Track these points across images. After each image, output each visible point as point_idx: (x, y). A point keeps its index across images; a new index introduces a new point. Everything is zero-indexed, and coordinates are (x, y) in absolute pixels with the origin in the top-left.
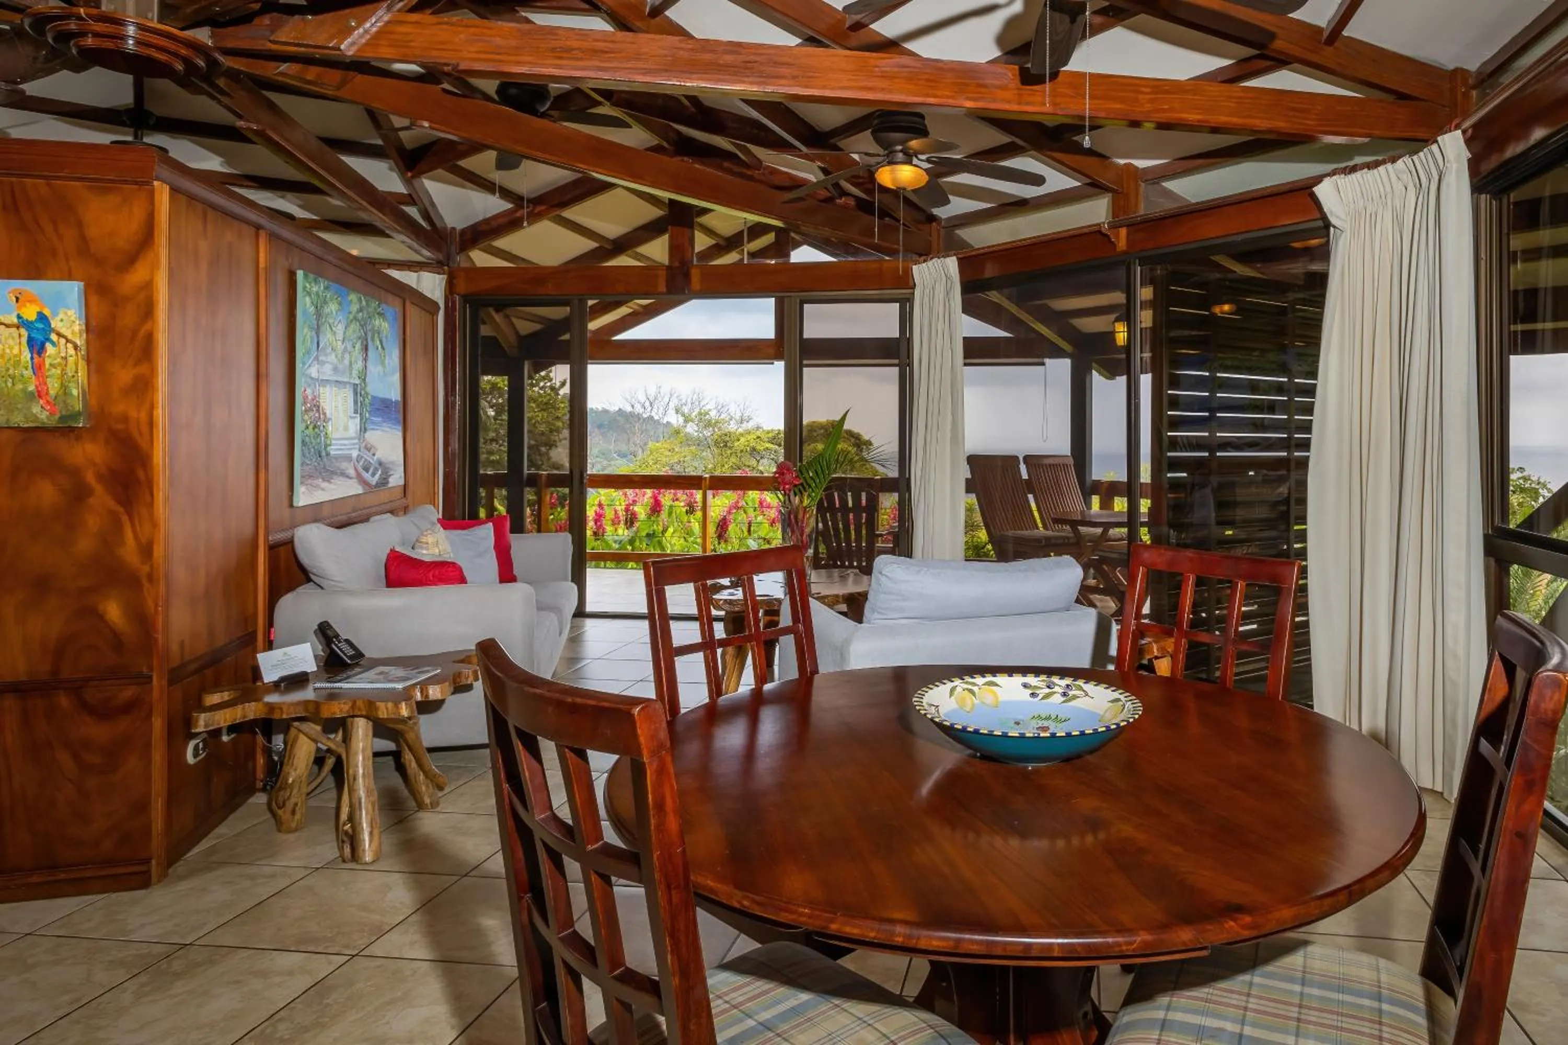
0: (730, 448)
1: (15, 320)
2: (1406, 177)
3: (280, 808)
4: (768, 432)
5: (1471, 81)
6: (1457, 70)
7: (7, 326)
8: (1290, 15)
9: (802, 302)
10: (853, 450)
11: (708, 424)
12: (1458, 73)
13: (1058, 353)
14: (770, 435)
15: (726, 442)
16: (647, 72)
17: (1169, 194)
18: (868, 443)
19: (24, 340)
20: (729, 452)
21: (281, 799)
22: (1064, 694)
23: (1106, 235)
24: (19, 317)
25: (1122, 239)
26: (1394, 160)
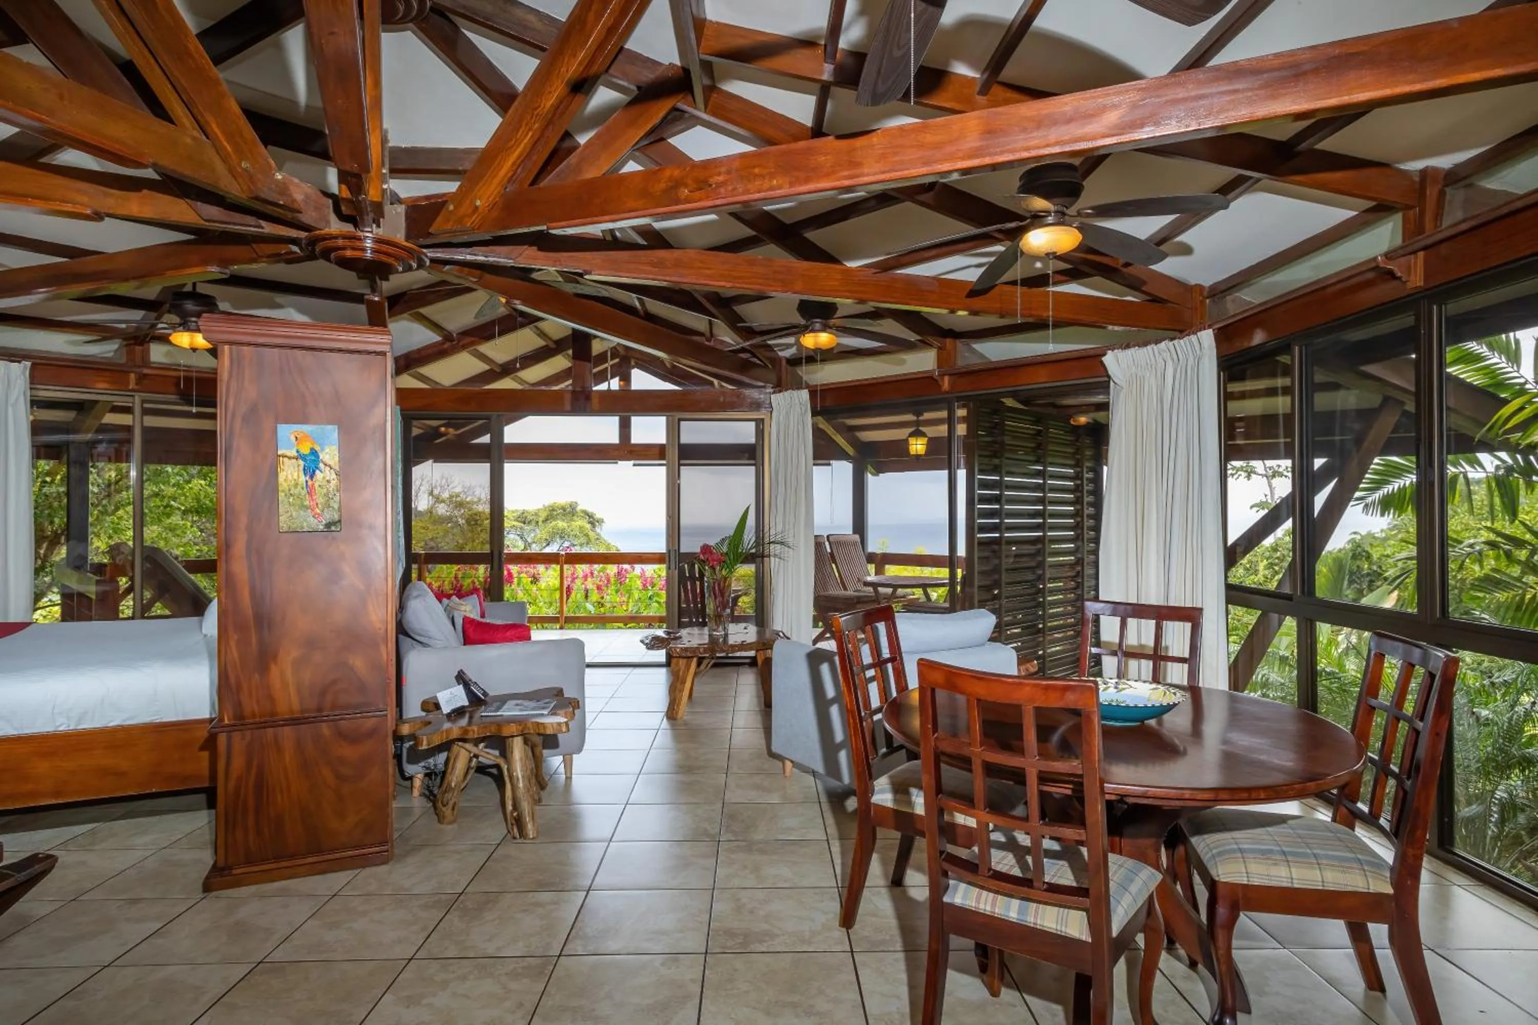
0: (480, 525)
1: (296, 454)
2: (1166, 355)
3: (444, 806)
4: (513, 512)
5: (1205, 294)
6: (1196, 285)
7: (290, 458)
8: (1151, 267)
9: (680, 420)
10: (589, 526)
11: (460, 505)
12: (1200, 287)
13: (843, 456)
14: (515, 514)
15: (477, 521)
16: (710, 277)
17: (974, 351)
18: (600, 521)
19: (301, 468)
20: (479, 529)
21: (445, 800)
22: (1116, 688)
23: (936, 381)
24: (298, 452)
25: (946, 383)
26: (1157, 342)
